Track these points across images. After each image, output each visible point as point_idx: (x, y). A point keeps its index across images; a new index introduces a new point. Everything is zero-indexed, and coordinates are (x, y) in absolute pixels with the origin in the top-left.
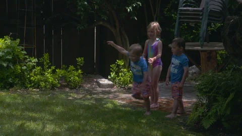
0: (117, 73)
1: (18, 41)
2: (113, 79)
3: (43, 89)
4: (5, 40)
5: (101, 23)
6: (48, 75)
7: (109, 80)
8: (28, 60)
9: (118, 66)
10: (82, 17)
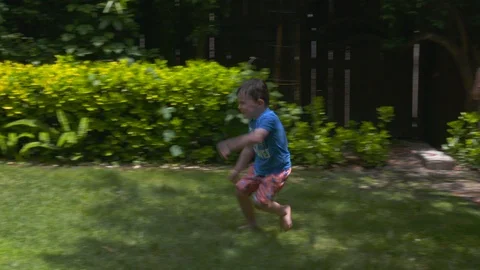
0: (463, 139)
1: (265, 73)
2: (452, 152)
3: (311, 167)
4: (243, 70)
5: (429, 36)
6: (321, 139)
7: (446, 152)
8: (284, 109)
9: (466, 124)
10: (391, 25)
